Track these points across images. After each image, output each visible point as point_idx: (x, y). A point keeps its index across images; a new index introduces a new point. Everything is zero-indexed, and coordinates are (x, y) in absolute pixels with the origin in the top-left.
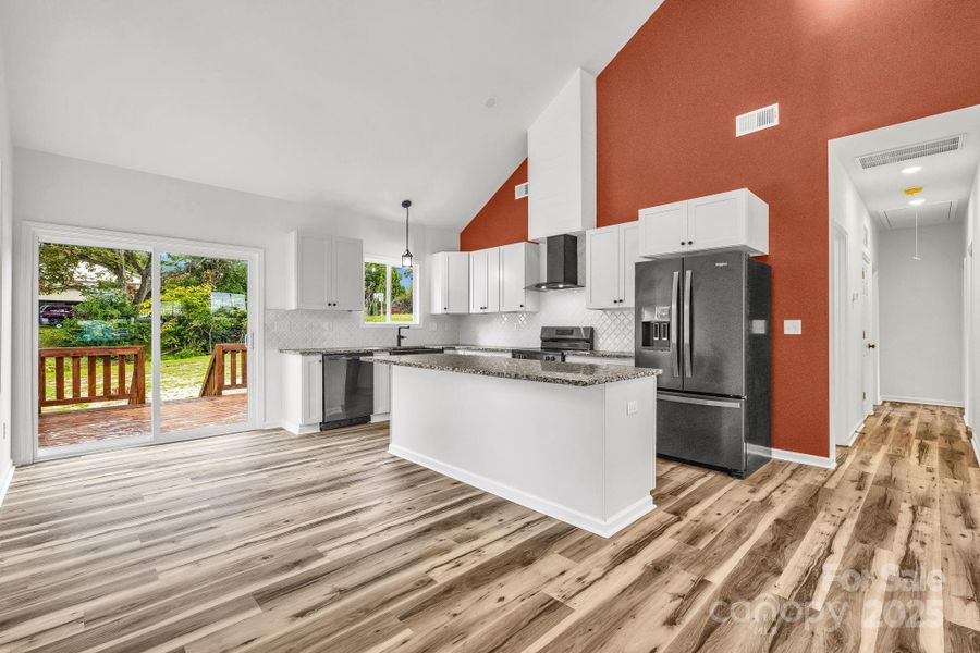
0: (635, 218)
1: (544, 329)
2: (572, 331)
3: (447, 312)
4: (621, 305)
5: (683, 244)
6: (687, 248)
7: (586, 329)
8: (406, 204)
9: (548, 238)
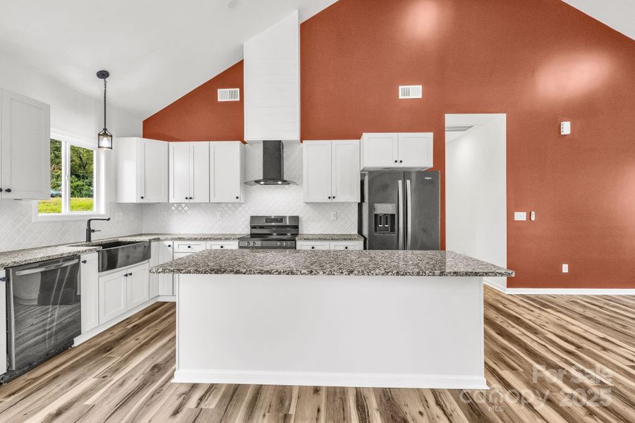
0: (359, 137)
1: (252, 218)
2: (282, 219)
3: (142, 201)
4: (334, 200)
5: (396, 161)
6: (398, 165)
7: (291, 218)
8: (103, 75)
9: (264, 141)
